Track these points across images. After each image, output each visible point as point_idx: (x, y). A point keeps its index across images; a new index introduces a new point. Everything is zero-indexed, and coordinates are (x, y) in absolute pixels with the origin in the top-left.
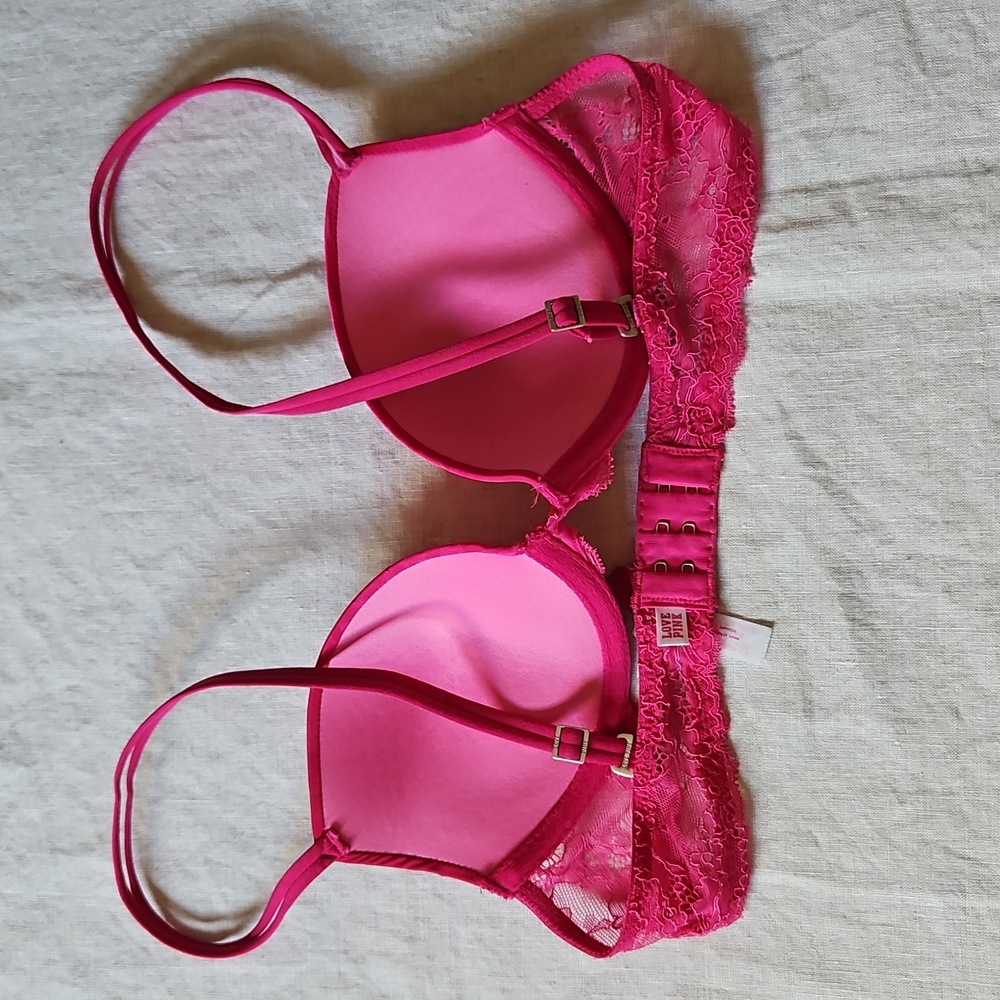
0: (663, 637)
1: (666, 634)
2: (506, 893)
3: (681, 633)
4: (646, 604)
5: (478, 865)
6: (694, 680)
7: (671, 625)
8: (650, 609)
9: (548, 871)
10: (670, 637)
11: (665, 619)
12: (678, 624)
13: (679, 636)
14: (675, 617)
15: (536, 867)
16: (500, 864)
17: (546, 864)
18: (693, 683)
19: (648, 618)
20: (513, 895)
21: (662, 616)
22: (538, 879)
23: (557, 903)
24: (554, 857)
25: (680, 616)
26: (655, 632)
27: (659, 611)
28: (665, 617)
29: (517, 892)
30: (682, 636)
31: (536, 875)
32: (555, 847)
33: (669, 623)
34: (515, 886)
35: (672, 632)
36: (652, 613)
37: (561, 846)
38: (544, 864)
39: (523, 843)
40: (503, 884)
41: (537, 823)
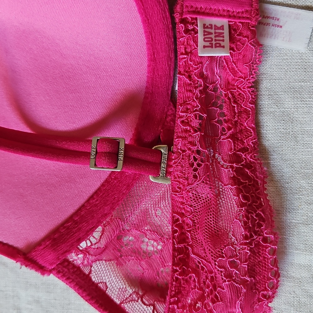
0: (204, 47)
1: (207, 44)
2: (42, 270)
3: (222, 44)
4: (189, 12)
5: (19, 243)
6: (232, 94)
7: (213, 36)
8: (192, 19)
9: (85, 252)
10: (212, 47)
11: (206, 30)
12: (220, 35)
13: (220, 46)
14: (216, 28)
15: (74, 247)
16: (39, 244)
17: (83, 245)
18: (230, 96)
19: (190, 27)
20: (50, 272)
21: (205, 26)
22: (76, 258)
23: (94, 278)
24: (92, 239)
25: (222, 27)
26: (196, 42)
27: (201, 21)
28: (207, 27)
29: (54, 269)
30: (223, 47)
31: (73, 254)
32: (93, 230)
33: (212, 34)
34: (51, 264)
35: (214, 42)
36: (194, 22)
37: (100, 228)
38: (81, 245)
39: (62, 225)
40: (41, 262)
41: (77, 207)
